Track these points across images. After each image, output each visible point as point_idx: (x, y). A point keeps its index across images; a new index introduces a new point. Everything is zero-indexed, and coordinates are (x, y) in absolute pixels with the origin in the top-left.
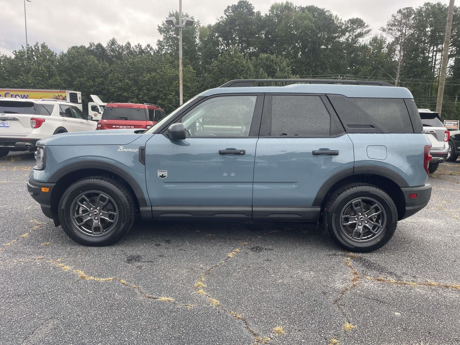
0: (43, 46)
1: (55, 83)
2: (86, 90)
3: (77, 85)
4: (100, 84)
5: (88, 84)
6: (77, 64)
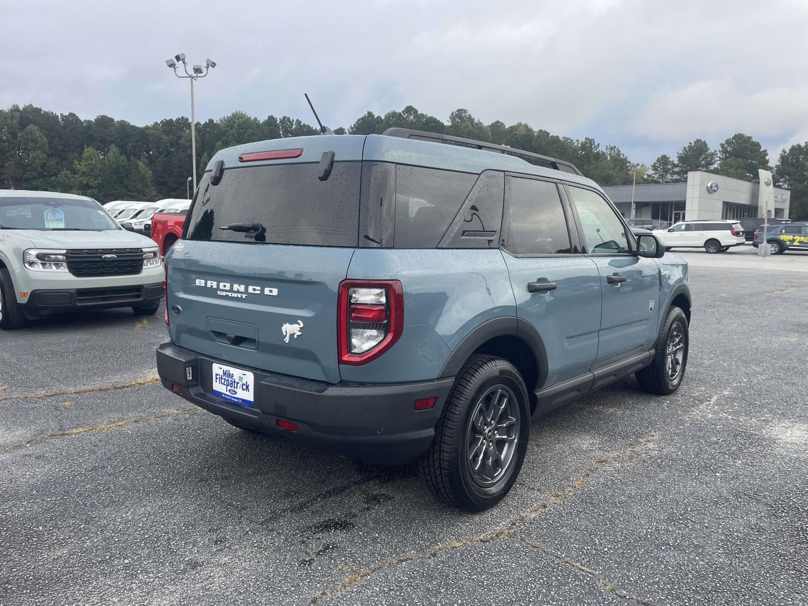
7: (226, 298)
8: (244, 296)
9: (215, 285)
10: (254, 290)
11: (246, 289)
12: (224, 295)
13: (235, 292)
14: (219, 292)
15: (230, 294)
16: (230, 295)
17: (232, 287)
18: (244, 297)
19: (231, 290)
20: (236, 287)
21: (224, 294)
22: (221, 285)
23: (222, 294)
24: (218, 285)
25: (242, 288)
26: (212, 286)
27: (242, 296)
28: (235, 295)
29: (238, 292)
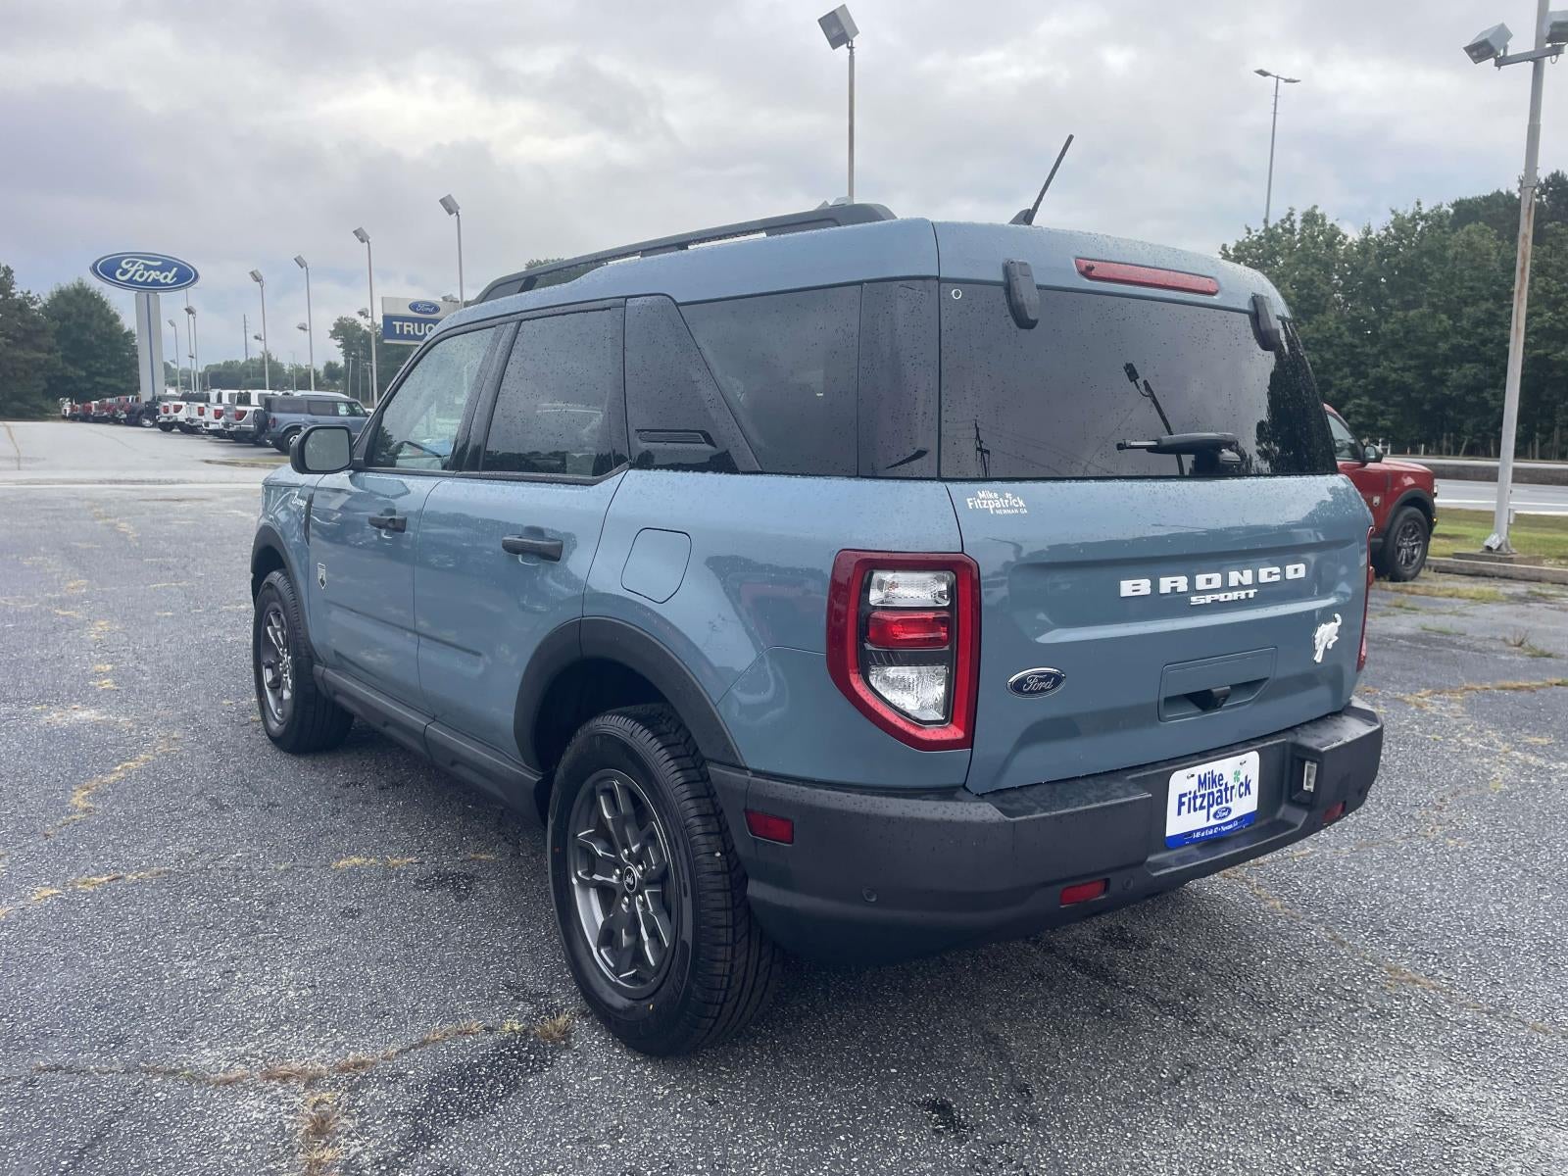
0: (1311, 218)
1: (1315, 335)
2: (1423, 349)
3: (1392, 332)
4: (1477, 323)
5: (1432, 328)
6: (1405, 262)
7: (1217, 607)
8: (1251, 593)
9: (1182, 583)
10: (1270, 574)
11: (1256, 575)
12: (1209, 601)
13: (1233, 589)
14: (1193, 599)
15: (1221, 597)
16: (1222, 599)
17: (1225, 579)
18: (1251, 595)
19: (1226, 587)
20: (1234, 577)
21: (1208, 599)
22: (1201, 581)
23: (1202, 601)
24: (1191, 583)
25: (1247, 577)
26: (1174, 589)
27: (1247, 594)
28: (1233, 596)
29: (1241, 586)
